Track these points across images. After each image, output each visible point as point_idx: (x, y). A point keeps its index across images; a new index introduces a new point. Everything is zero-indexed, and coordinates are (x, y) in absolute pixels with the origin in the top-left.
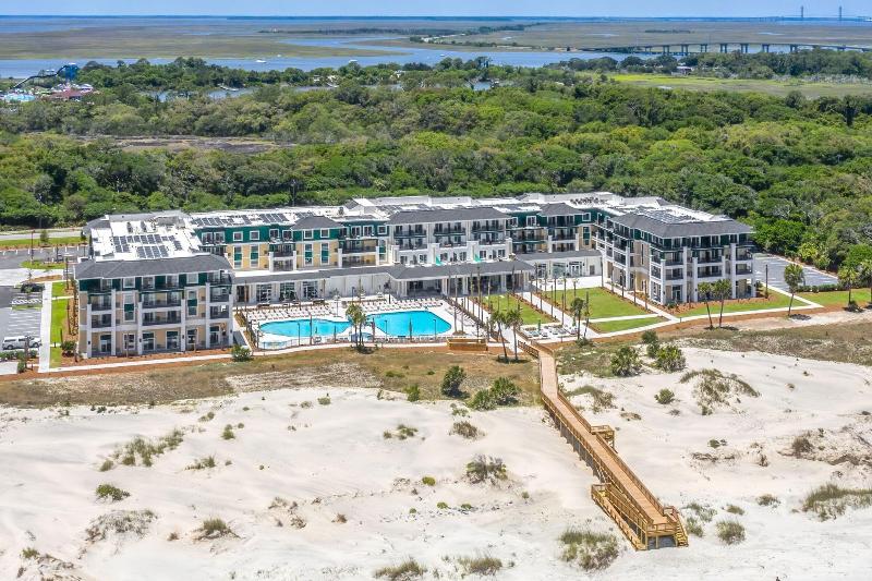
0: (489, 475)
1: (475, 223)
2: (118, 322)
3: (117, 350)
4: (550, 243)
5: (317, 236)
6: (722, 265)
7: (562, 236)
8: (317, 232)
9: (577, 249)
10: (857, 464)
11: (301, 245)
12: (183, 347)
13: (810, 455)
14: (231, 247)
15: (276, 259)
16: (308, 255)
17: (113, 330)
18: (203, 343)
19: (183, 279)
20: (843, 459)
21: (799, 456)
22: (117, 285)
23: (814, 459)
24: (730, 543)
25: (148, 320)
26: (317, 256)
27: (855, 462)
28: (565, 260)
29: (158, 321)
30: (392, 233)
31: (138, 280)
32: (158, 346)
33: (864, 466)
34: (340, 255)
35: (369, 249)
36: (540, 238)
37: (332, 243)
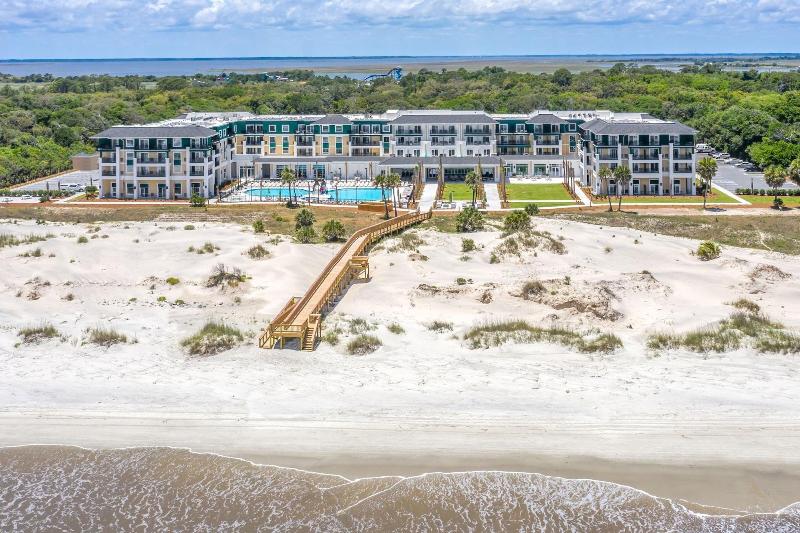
0: (224, 281)
1: (467, 127)
2: (122, 173)
3: (122, 194)
4: (535, 147)
5: (332, 131)
6: (660, 161)
7: (548, 142)
8: (332, 127)
9: (560, 154)
10: (582, 311)
11: (320, 137)
12: (168, 196)
13: (538, 297)
14: (268, 137)
15: (300, 147)
16: (326, 145)
17: (117, 178)
18: (185, 194)
19: (170, 141)
20: (569, 304)
21: (527, 298)
22: (121, 145)
23: (540, 302)
24: (354, 353)
25: (142, 173)
26: (332, 147)
27: (581, 308)
28: (547, 162)
29: (151, 174)
30: (394, 132)
31: (137, 141)
32: (152, 195)
33: (590, 313)
34: (351, 148)
35: (375, 143)
36: (528, 144)
37: (345, 137)
